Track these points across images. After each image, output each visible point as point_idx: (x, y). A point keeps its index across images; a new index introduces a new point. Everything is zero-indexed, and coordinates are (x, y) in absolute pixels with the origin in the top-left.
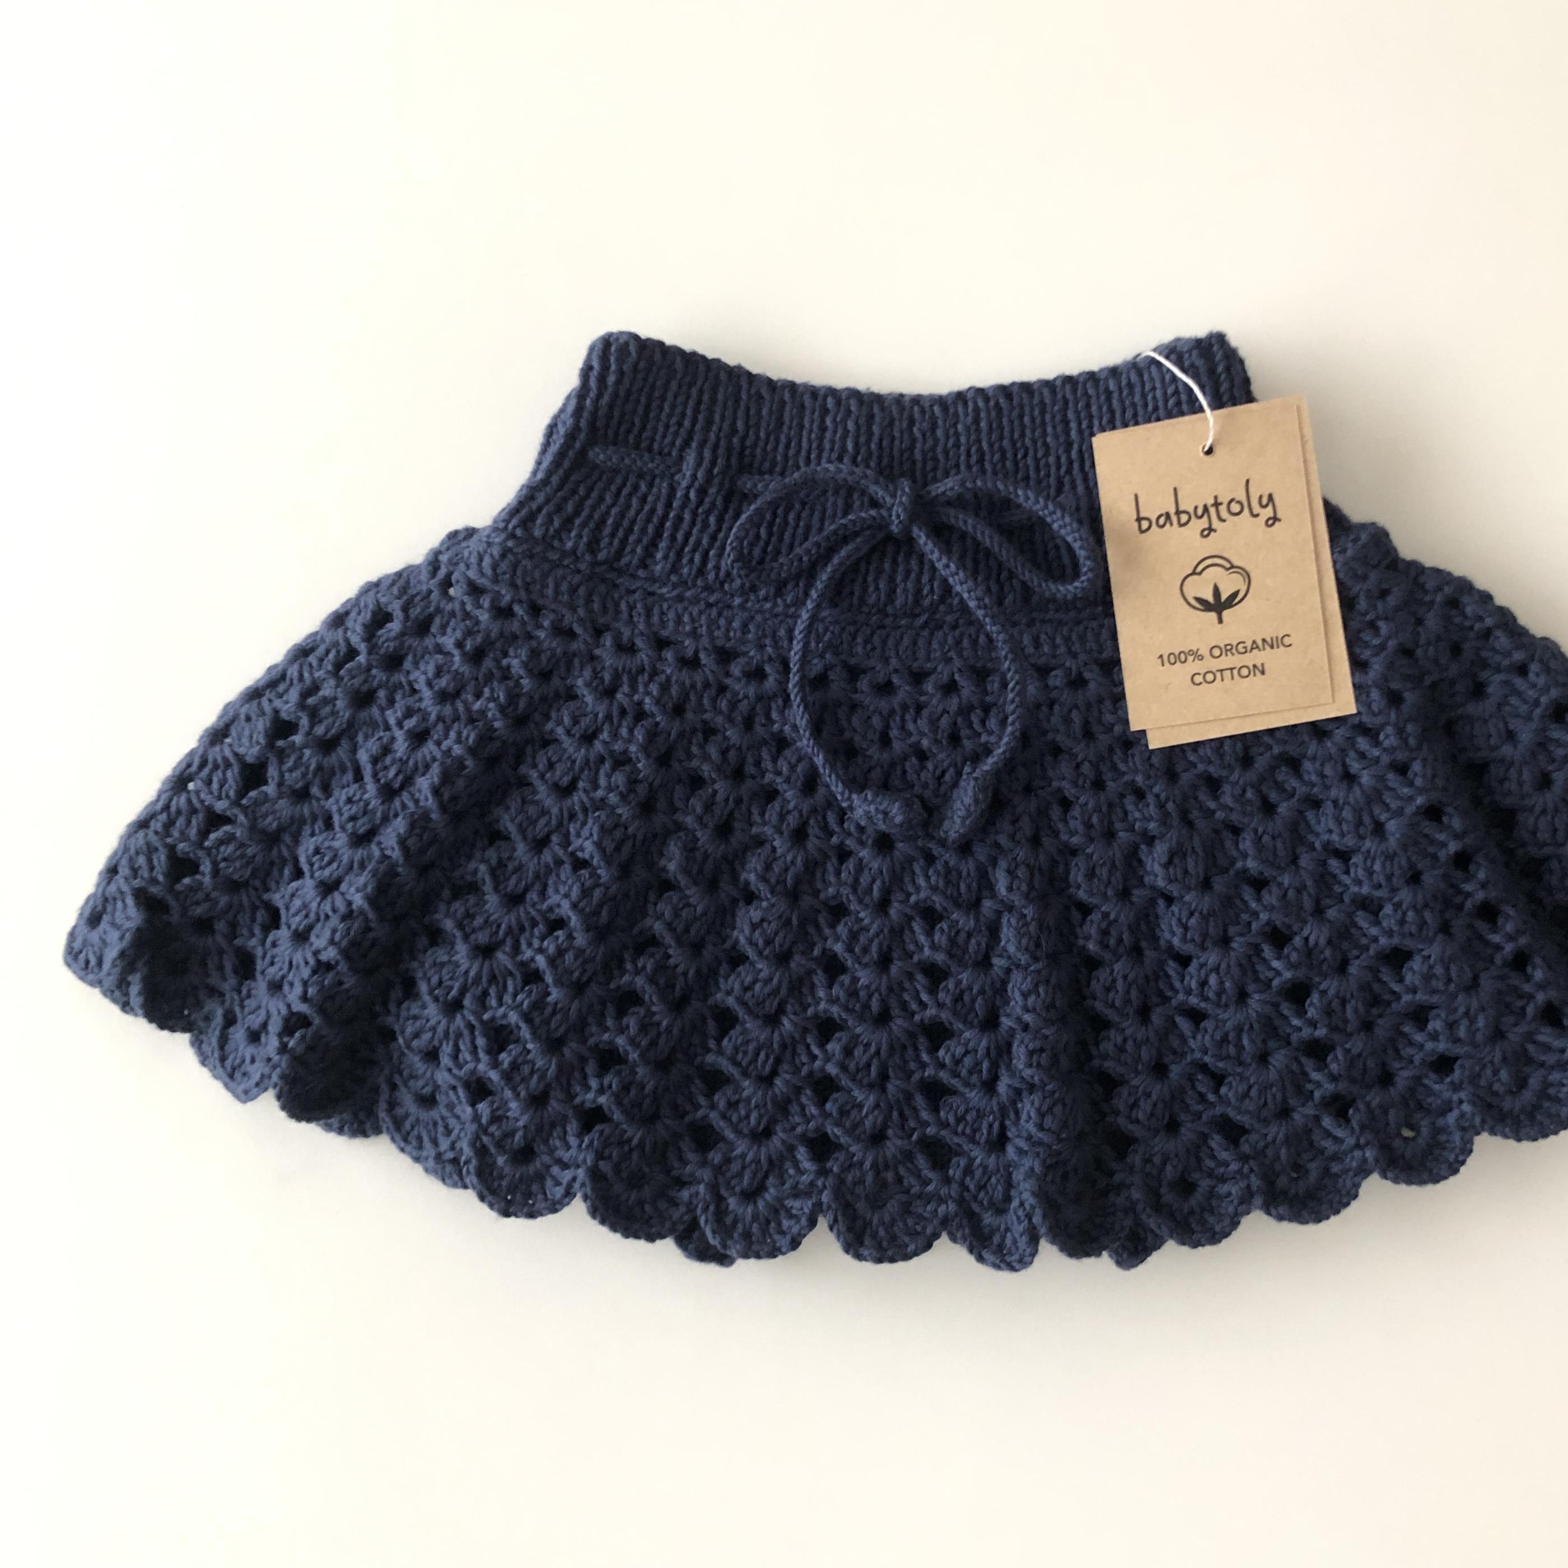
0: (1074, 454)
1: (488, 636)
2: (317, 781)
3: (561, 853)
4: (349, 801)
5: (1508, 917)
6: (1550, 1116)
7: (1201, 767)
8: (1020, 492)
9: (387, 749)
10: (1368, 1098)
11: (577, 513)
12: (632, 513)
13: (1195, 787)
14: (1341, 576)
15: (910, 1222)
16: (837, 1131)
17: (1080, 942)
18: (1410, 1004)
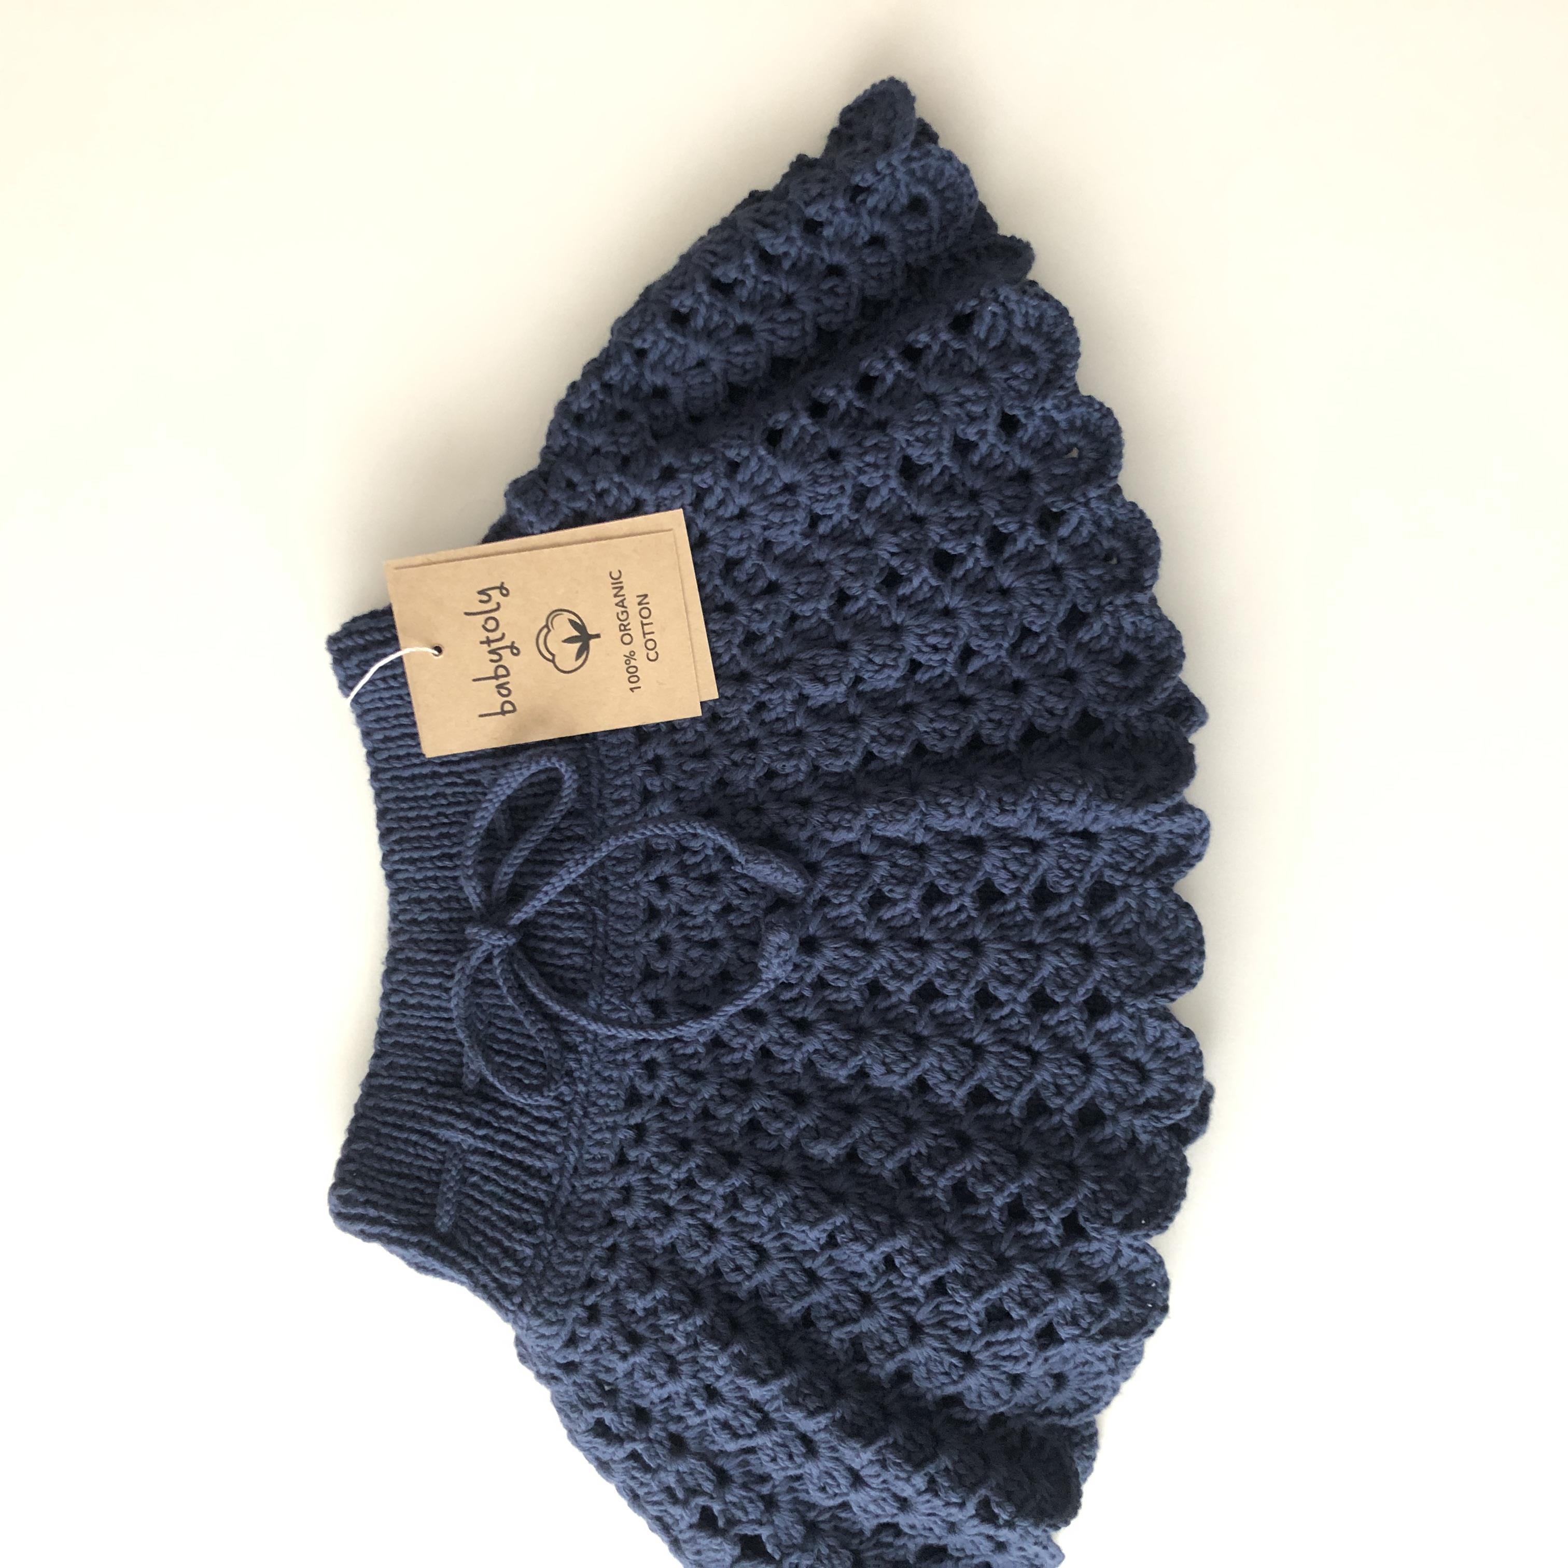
0: (444, 770)
1: (615, 1329)
2: (757, 1488)
3: (821, 1259)
4: (774, 1460)
5: (870, 367)
6: (1056, 325)
7: (735, 651)
8: (477, 825)
9: (725, 1425)
10: (1042, 494)
11: (497, 1243)
12: (498, 1190)
13: (754, 655)
14: (554, 525)
15: (1165, 923)
16: (1081, 991)
17: (899, 761)
18: (952, 458)
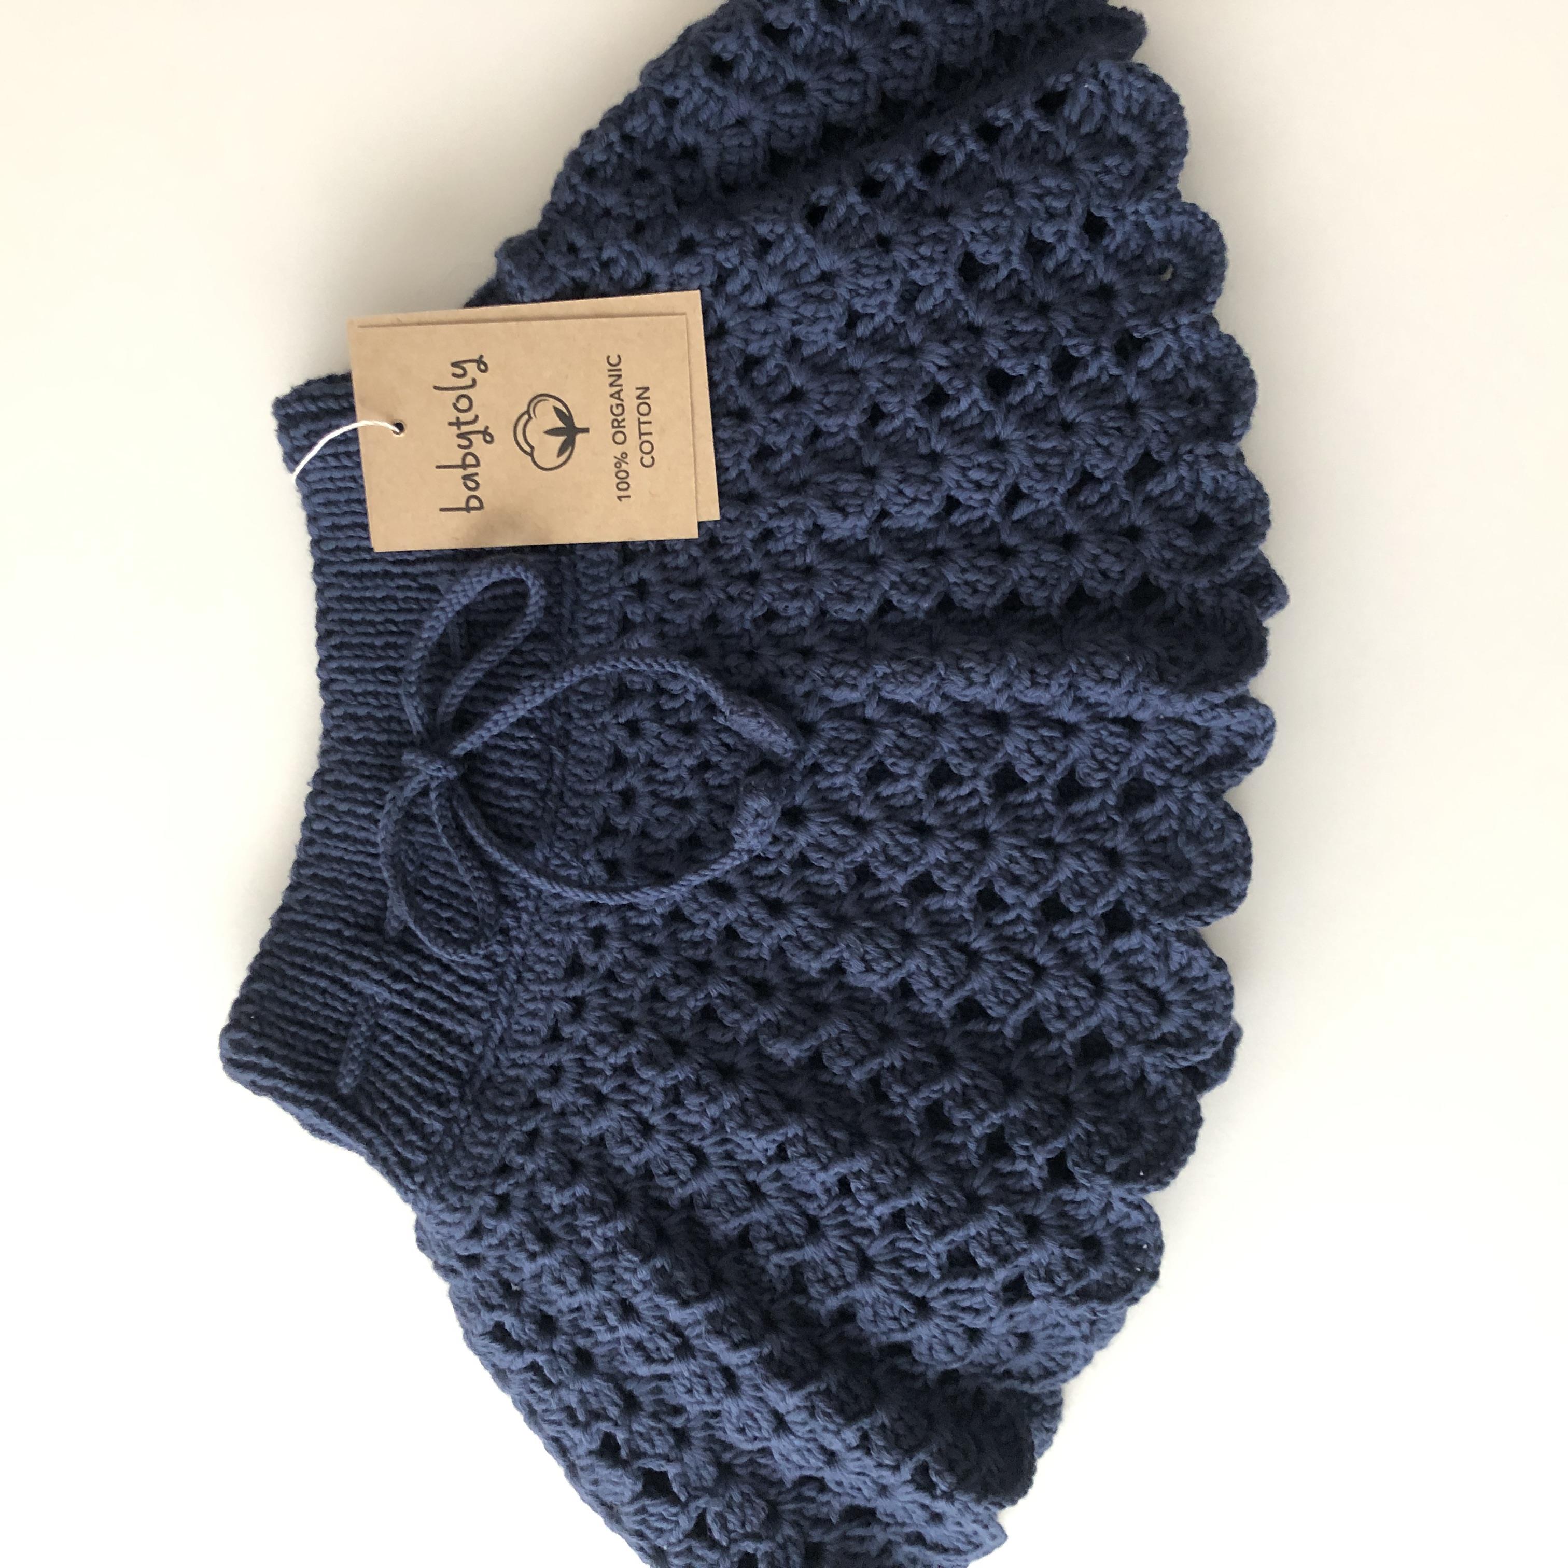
0: (396, 570)
1: (526, 1225)
2: (668, 1420)
3: (767, 1173)
4: (690, 1391)
5: (938, 143)
6: (1163, 114)
7: (745, 466)
8: (425, 635)
9: (639, 1346)
10: (1124, 315)
11: (405, 1114)
12: (411, 1053)
13: (765, 473)
14: (548, 295)
15: (1209, 834)
16: (1101, 902)
17: (921, 615)
18: (1023, 260)
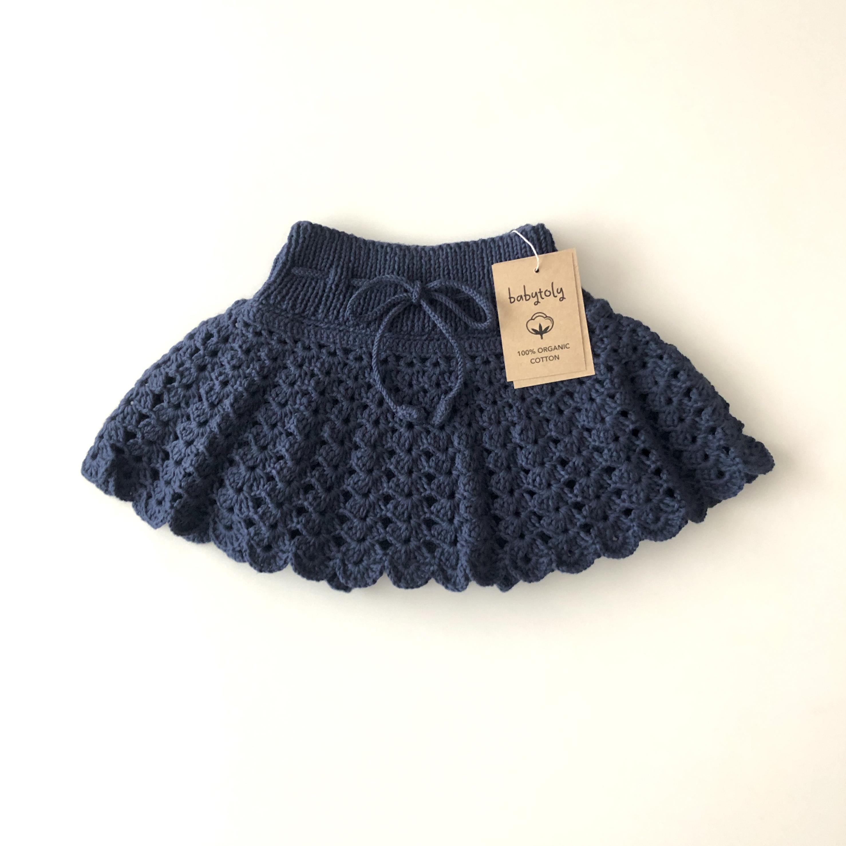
0: (486, 271)
1: (252, 344)
2: (184, 401)
3: (281, 430)
4: (197, 409)
5: (653, 454)
6: (669, 532)
7: (534, 396)
8: (463, 287)
9: (211, 389)
10: (598, 525)
11: (287, 294)
12: (309, 294)
13: (532, 404)
14: (590, 321)
15: (419, 573)
16: (391, 538)
17: (487, 465)
18: (614, 488)
